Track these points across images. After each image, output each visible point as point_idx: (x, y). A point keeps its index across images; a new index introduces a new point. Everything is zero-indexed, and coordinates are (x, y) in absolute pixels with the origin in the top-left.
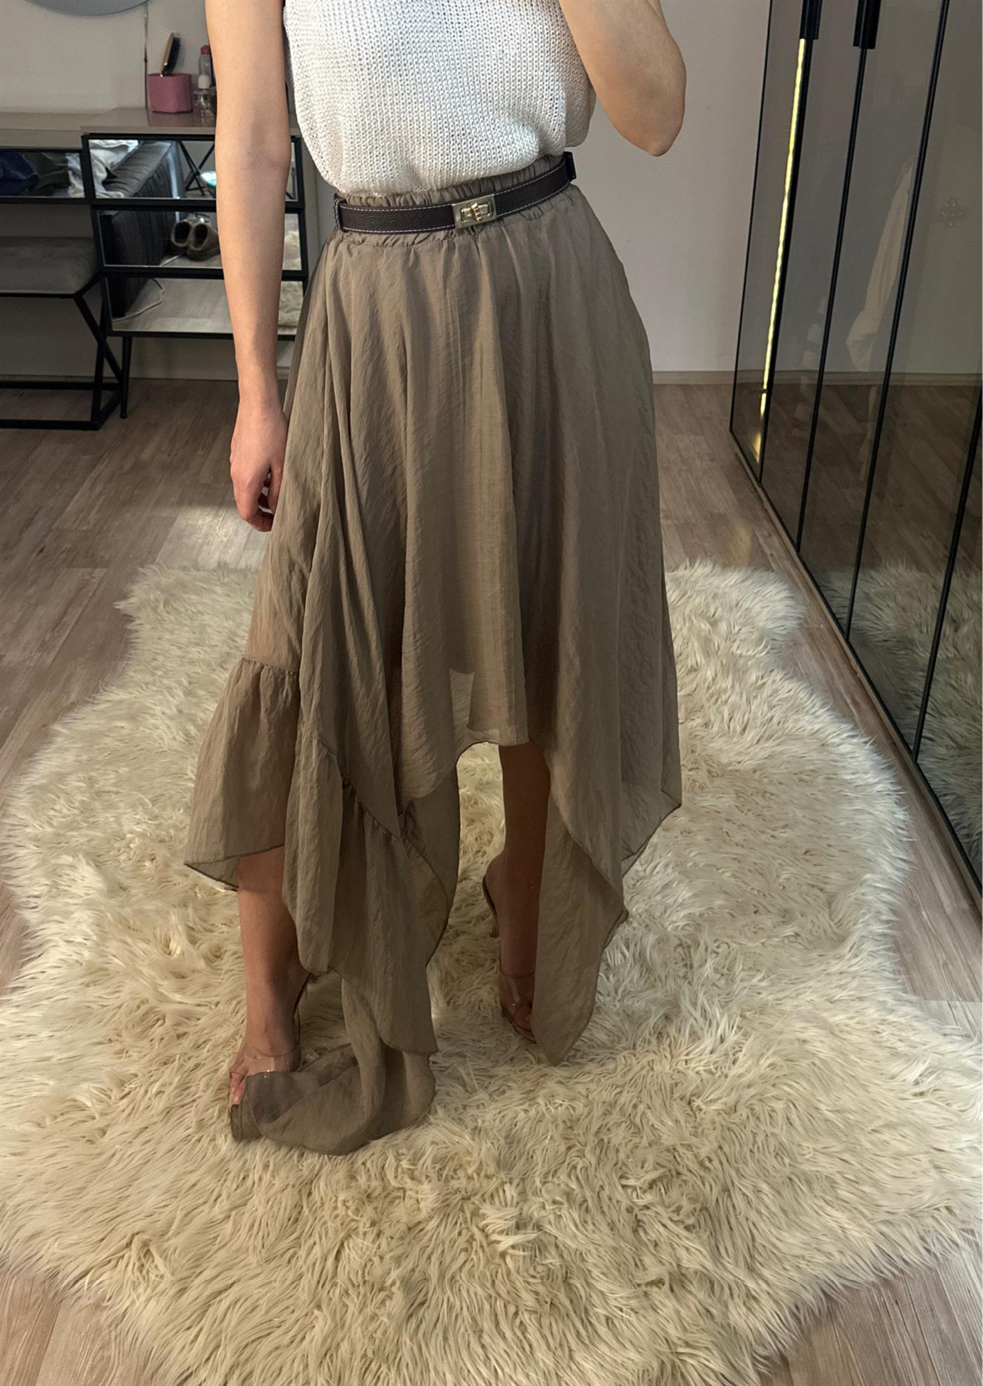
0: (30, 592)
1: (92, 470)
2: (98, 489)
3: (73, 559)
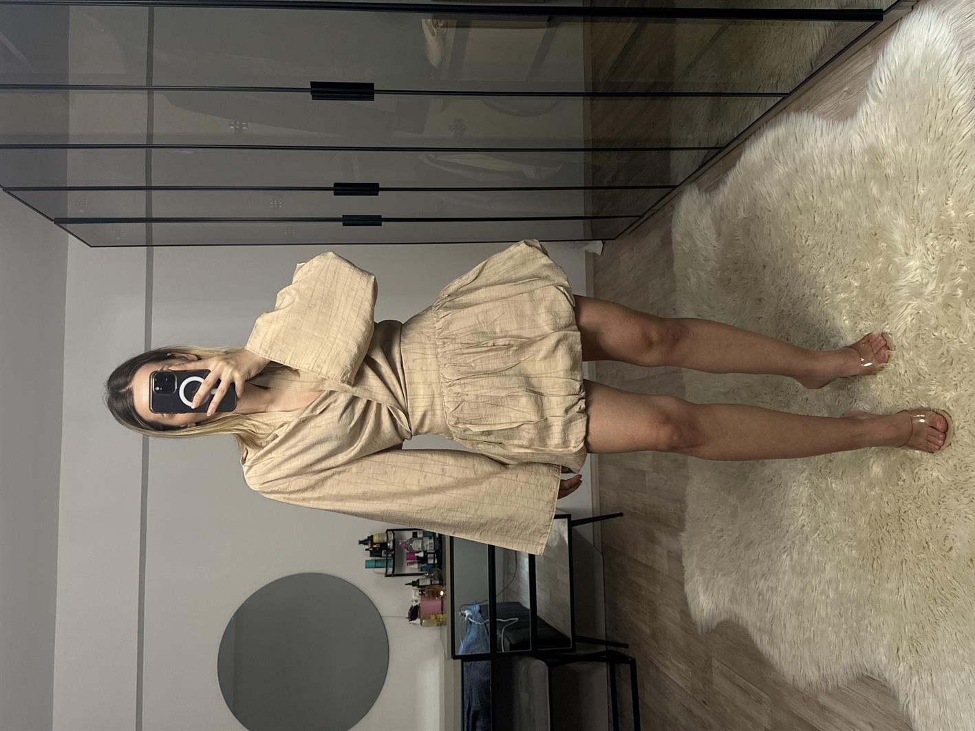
0: (729, 711)
1: (658, 668)
2: (668, 663)
3: (708, 681)
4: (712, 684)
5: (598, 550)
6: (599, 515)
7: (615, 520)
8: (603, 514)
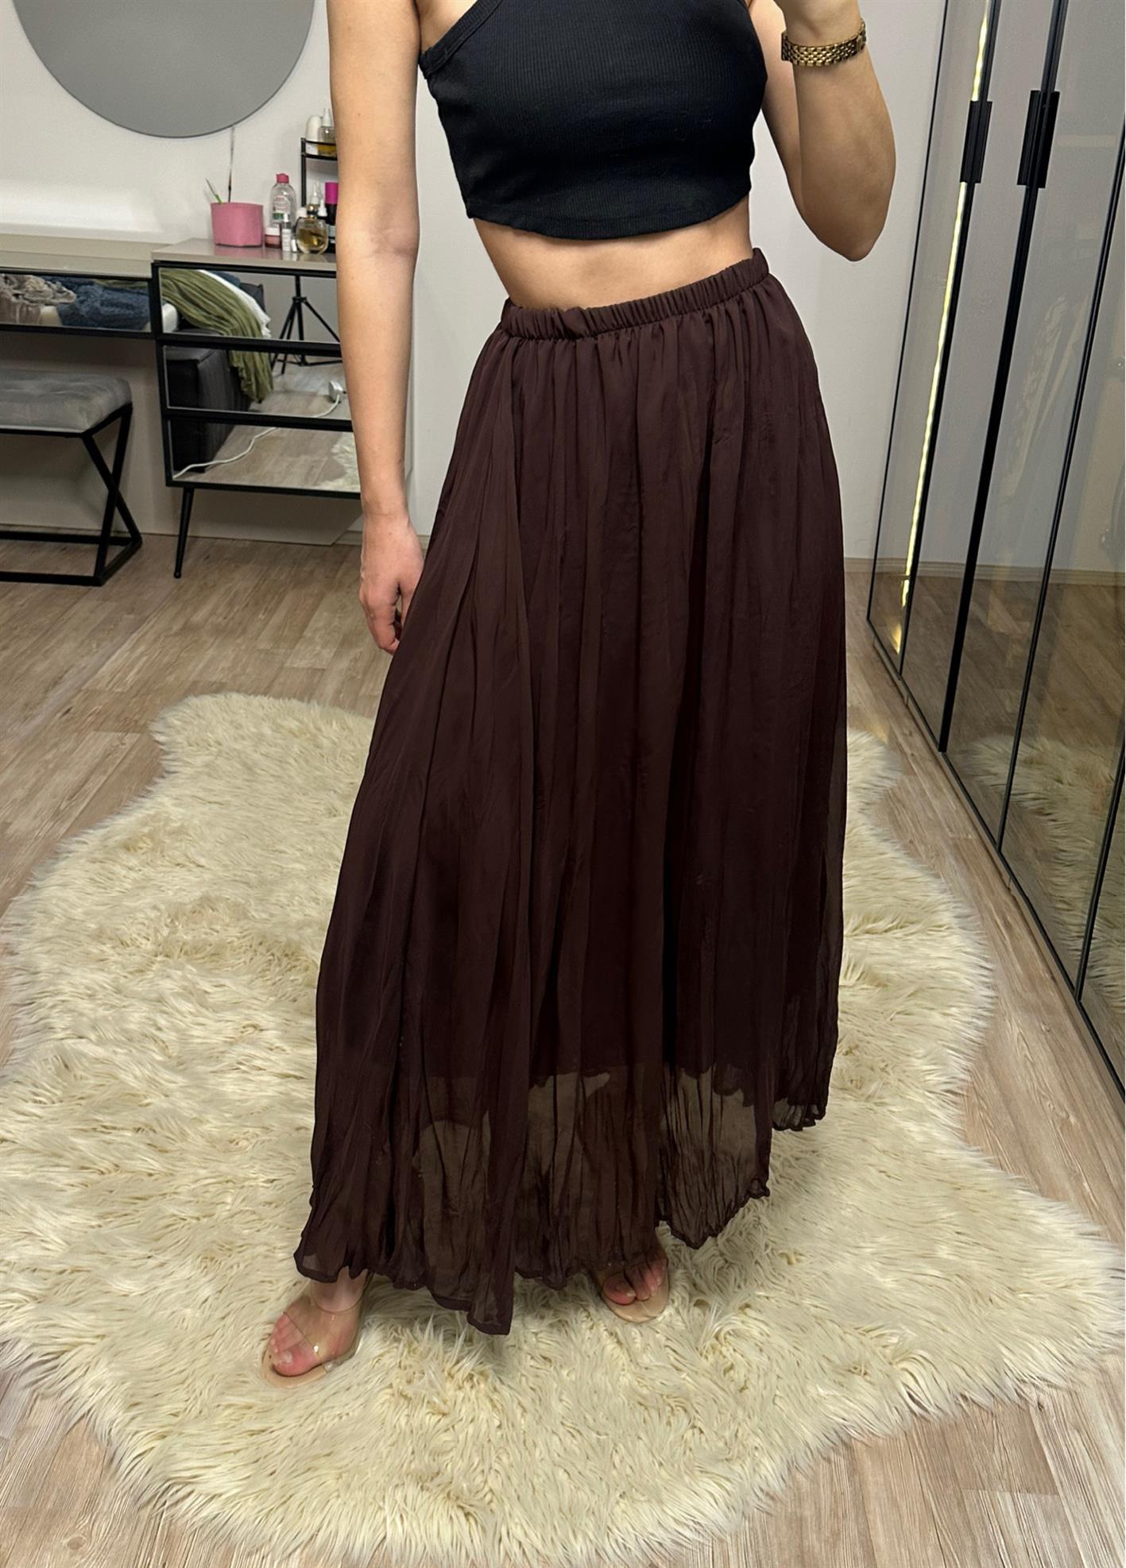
0: (49, 756)
2: (142, 649)
3: (102, 723)
4: (97, 730)
5: (338, 539)
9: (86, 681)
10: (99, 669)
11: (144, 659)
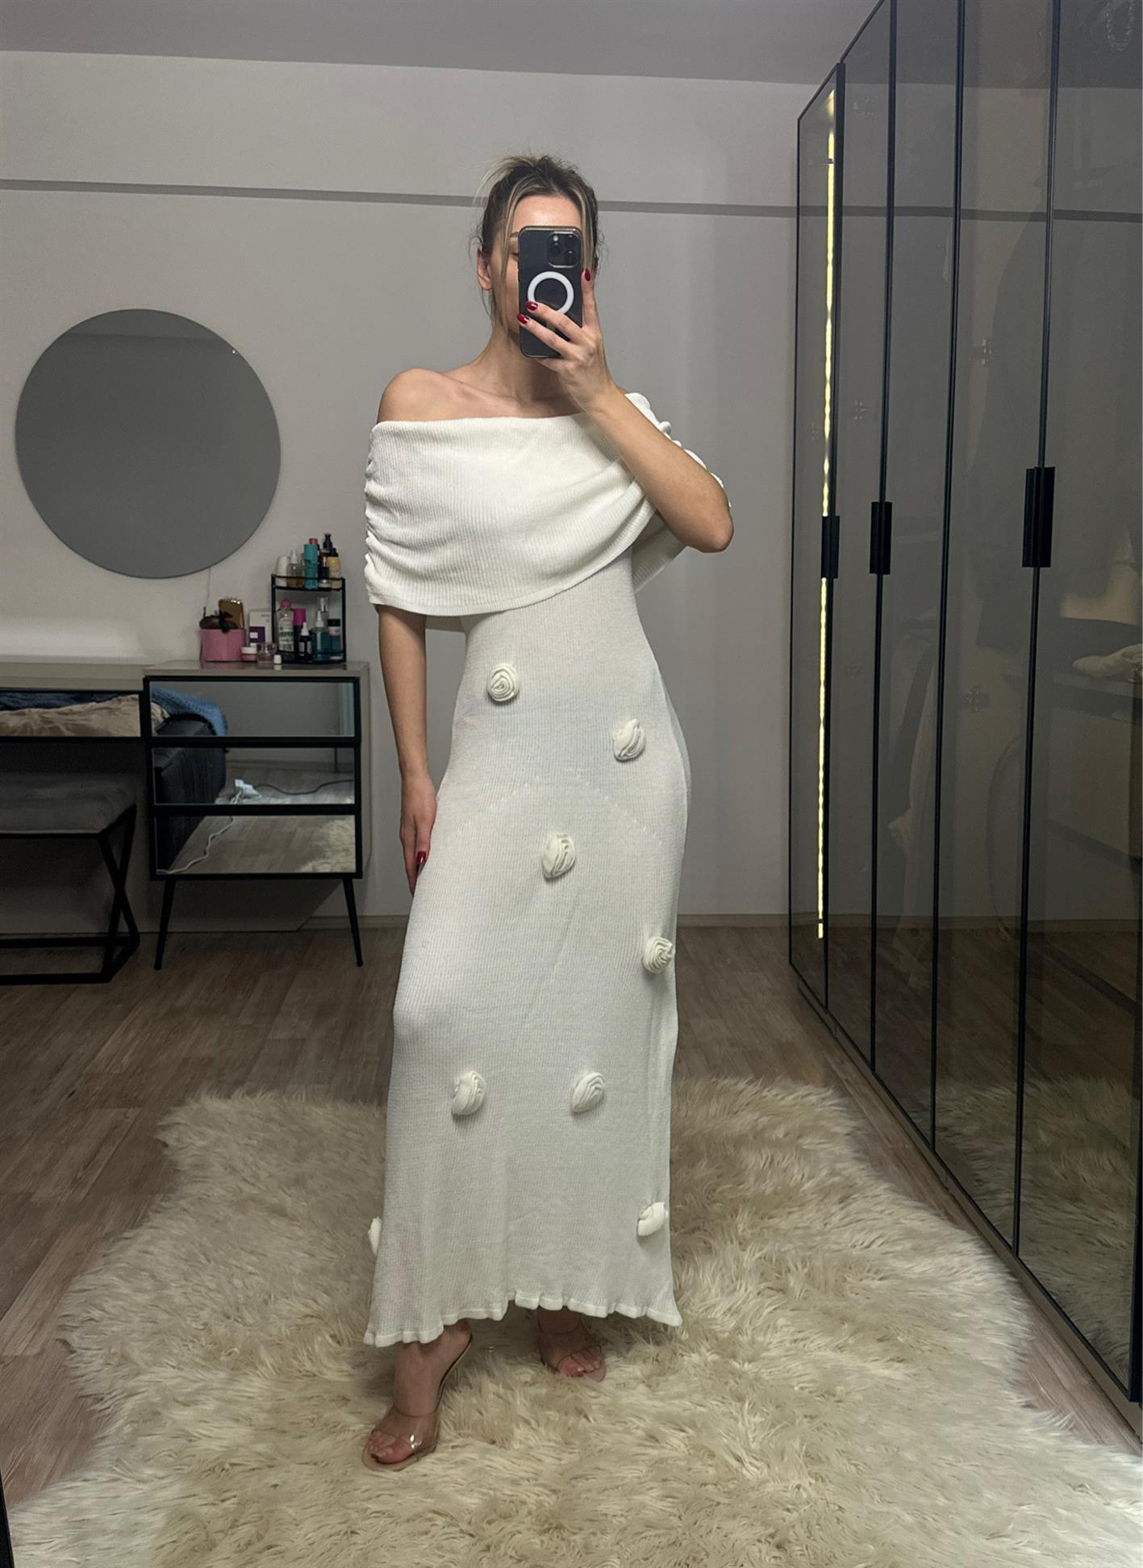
0: (59, 1134)
1: (124, 1018)
2: (132, 1034)
3: (106, 1101)
4: (101, 1108)
5: (303, 925)
6: (360, 926)
7: (351, 954)
8: (361, 933)
9: (85, 1067)
10: (94, 1056)
11: (137, 1042)
